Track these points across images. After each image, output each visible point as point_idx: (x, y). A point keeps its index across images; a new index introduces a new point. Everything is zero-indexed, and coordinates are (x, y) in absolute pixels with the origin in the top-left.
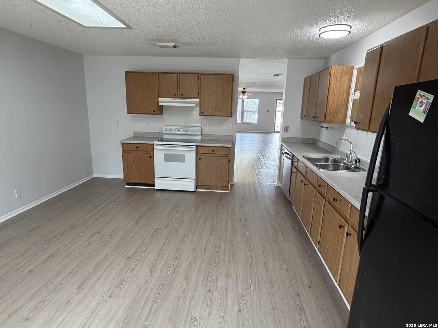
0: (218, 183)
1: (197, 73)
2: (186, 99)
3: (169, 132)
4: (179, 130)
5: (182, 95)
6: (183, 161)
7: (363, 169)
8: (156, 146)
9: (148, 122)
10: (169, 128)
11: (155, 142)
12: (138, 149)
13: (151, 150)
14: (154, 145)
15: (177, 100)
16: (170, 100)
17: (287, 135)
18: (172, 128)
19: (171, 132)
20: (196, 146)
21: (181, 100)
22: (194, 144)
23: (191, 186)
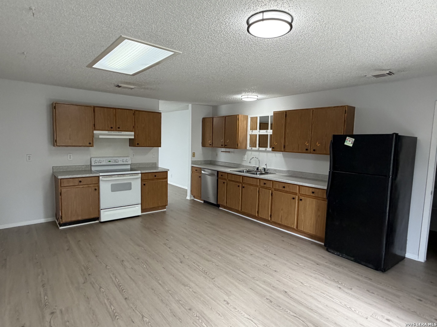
0: (159, 204)
1: (132, 110)
2: (122, 132)
3: (99, 164)
4: (109, 161)
5: (119, 128)
6: (130, 188)
7: (270, 173)
8: (102, 177)
9: (71, 155)
10: (98, 159)
11: (101, 174)
12: (81, 183)
13: (96, 183)
14: (101, 177)
15: (112, 133)
16: (106, 132)
17: (195, 159)
18: (100, 159)
19: (101, 164)
20: (141, 173)
21: (117, 133)
22: (139, 172)
23: (137, 211)
